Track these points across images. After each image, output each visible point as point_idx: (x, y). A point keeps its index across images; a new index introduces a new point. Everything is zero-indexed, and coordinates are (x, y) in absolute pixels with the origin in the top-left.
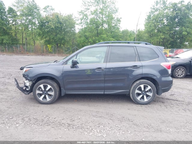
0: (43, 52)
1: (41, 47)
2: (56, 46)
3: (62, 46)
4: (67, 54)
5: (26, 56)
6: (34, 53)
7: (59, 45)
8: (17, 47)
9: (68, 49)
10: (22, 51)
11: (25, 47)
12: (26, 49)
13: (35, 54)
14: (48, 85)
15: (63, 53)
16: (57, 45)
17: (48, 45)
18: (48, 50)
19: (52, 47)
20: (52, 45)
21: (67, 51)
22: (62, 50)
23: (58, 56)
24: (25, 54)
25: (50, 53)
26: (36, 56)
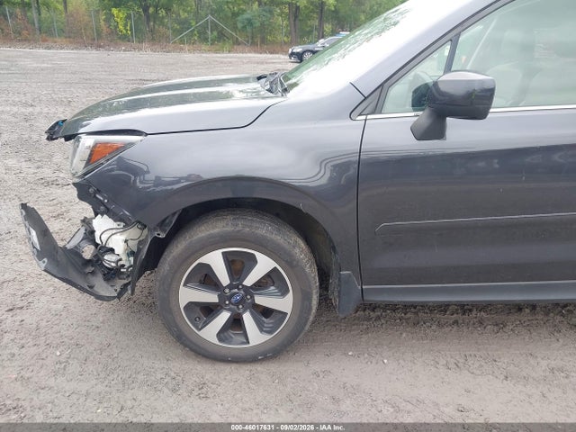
0: (99, 35)
1: (91, 16)
2: (142, 13)
3: (162, 13)
4: (182, 41)
5: (42, 51)
6: (66, 37)
7: (151, 10)
8: (5, 16)
9: (185, 24)
10: (25, 32)
11: (33, 14)
12: (37, 25)
13: (71, 42)
14: (259, 256)
15: (167, 39)
16: (146, 10)
17: (115, 11)
18: (117, 27)
19: (128, 17)
20: (129, 8)
21: (180, 32)
22: (162, 29)
23: (152, 50)
24: (35, 41)
25: (125, 38)
26: (76, 48)
